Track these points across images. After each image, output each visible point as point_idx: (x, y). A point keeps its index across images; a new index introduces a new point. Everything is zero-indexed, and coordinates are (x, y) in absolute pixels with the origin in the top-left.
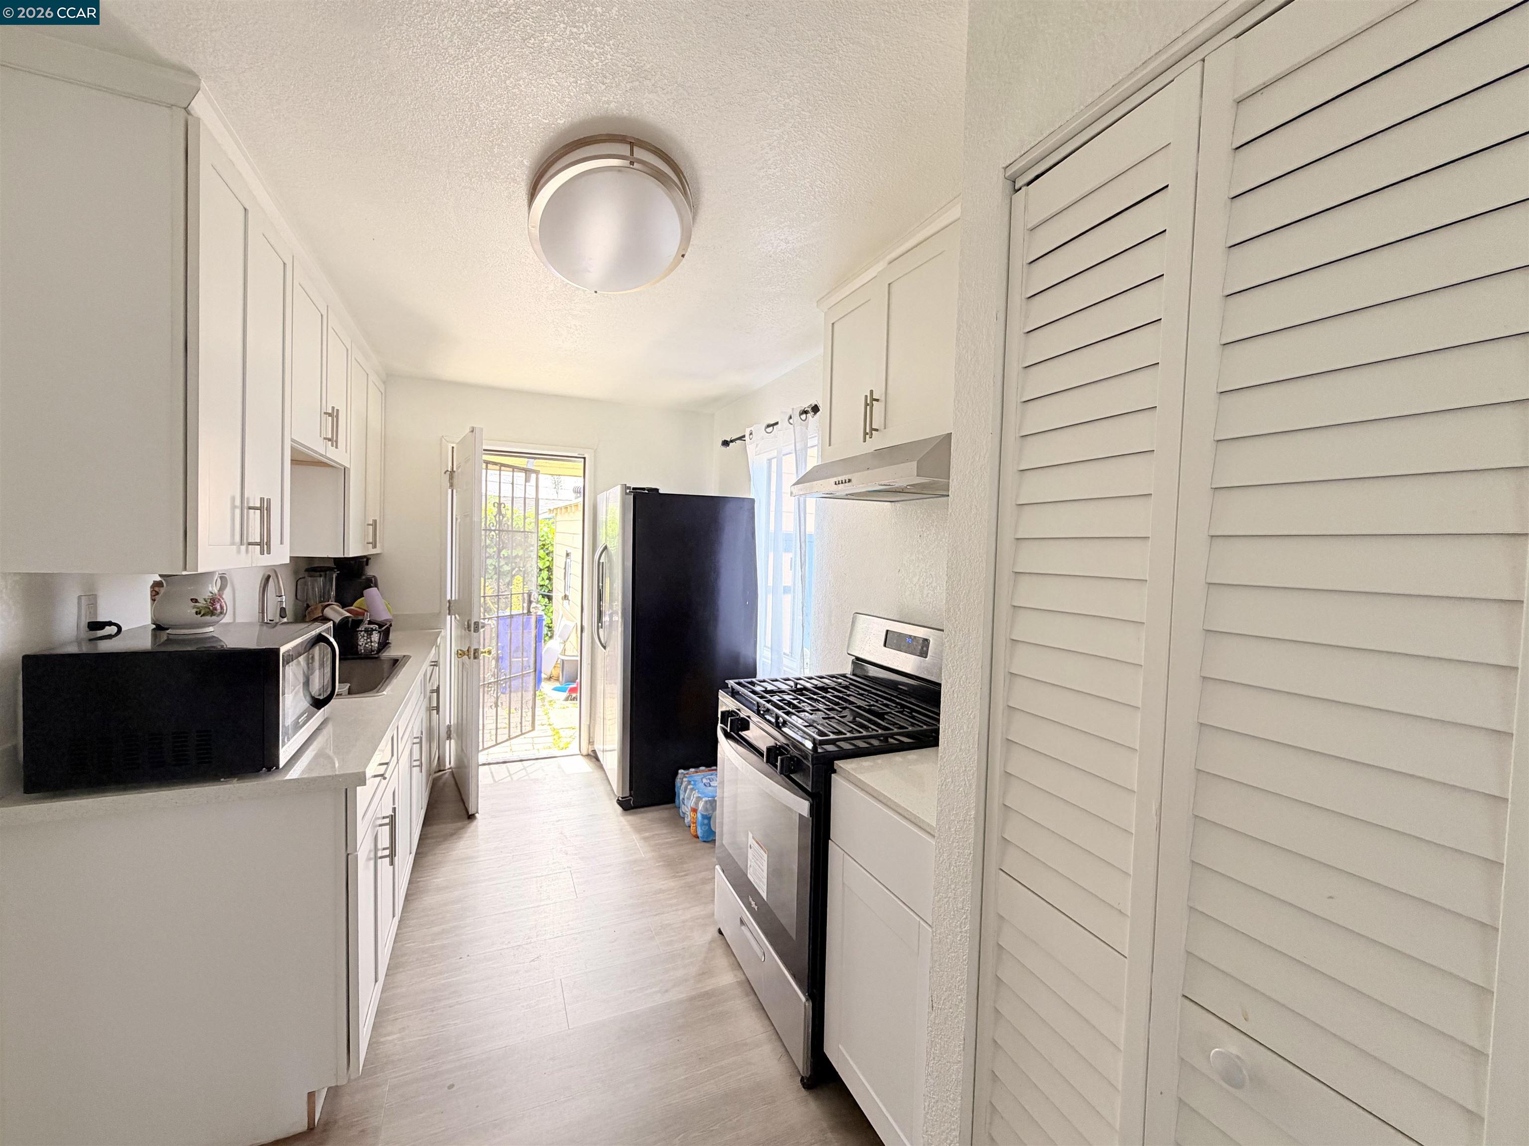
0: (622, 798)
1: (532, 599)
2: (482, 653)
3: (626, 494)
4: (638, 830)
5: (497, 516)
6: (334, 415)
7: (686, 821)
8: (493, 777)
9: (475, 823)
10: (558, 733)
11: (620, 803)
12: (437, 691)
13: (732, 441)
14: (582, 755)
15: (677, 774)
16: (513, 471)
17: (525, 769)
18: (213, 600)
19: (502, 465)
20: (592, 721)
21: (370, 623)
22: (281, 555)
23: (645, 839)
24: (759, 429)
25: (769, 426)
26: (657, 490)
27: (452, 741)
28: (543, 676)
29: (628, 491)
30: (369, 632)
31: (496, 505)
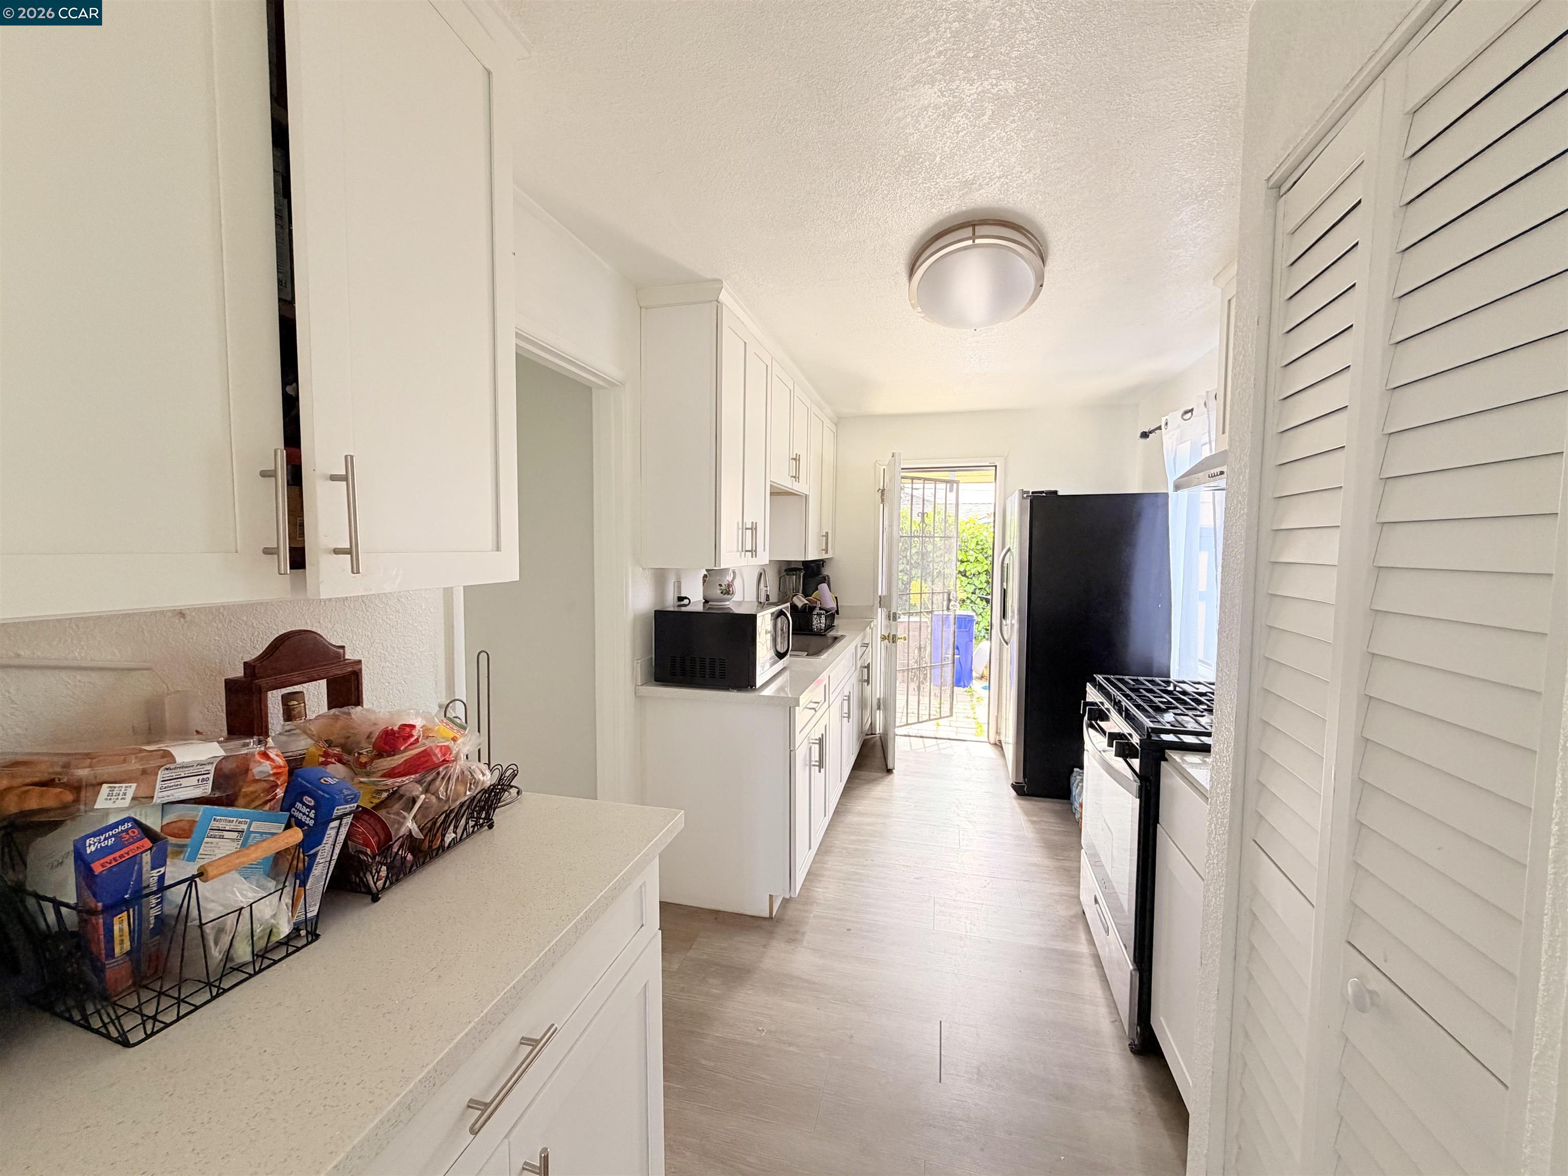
0: (1016, 783)
1: (951, 598)
2: (899, 639)
3: (1023, 498)
4: (1027, 813)
5: (921, 525)
6: (797, 459)
7: (1076, 817)
8: (911, 746)
9: (891, 776)
11: (1014, 787)
12: (868, 667)
13: (1150, 432)
14: (990, 743)
15: (1072, 771)
16: (935, 484)
17: (938, 745)
18: (729, 586)
19: (925, 479)
20: (1000, 713)
21: (821, 609)
22: (764, 558)
23: (1033, 822)
24: (1175, 418)
25: (1186, 412)
26: (1055, 492)
27: (881, 711)
28: (974, 674)
29: (1025, 496)
30: (819, 615)
31: (920, 514)
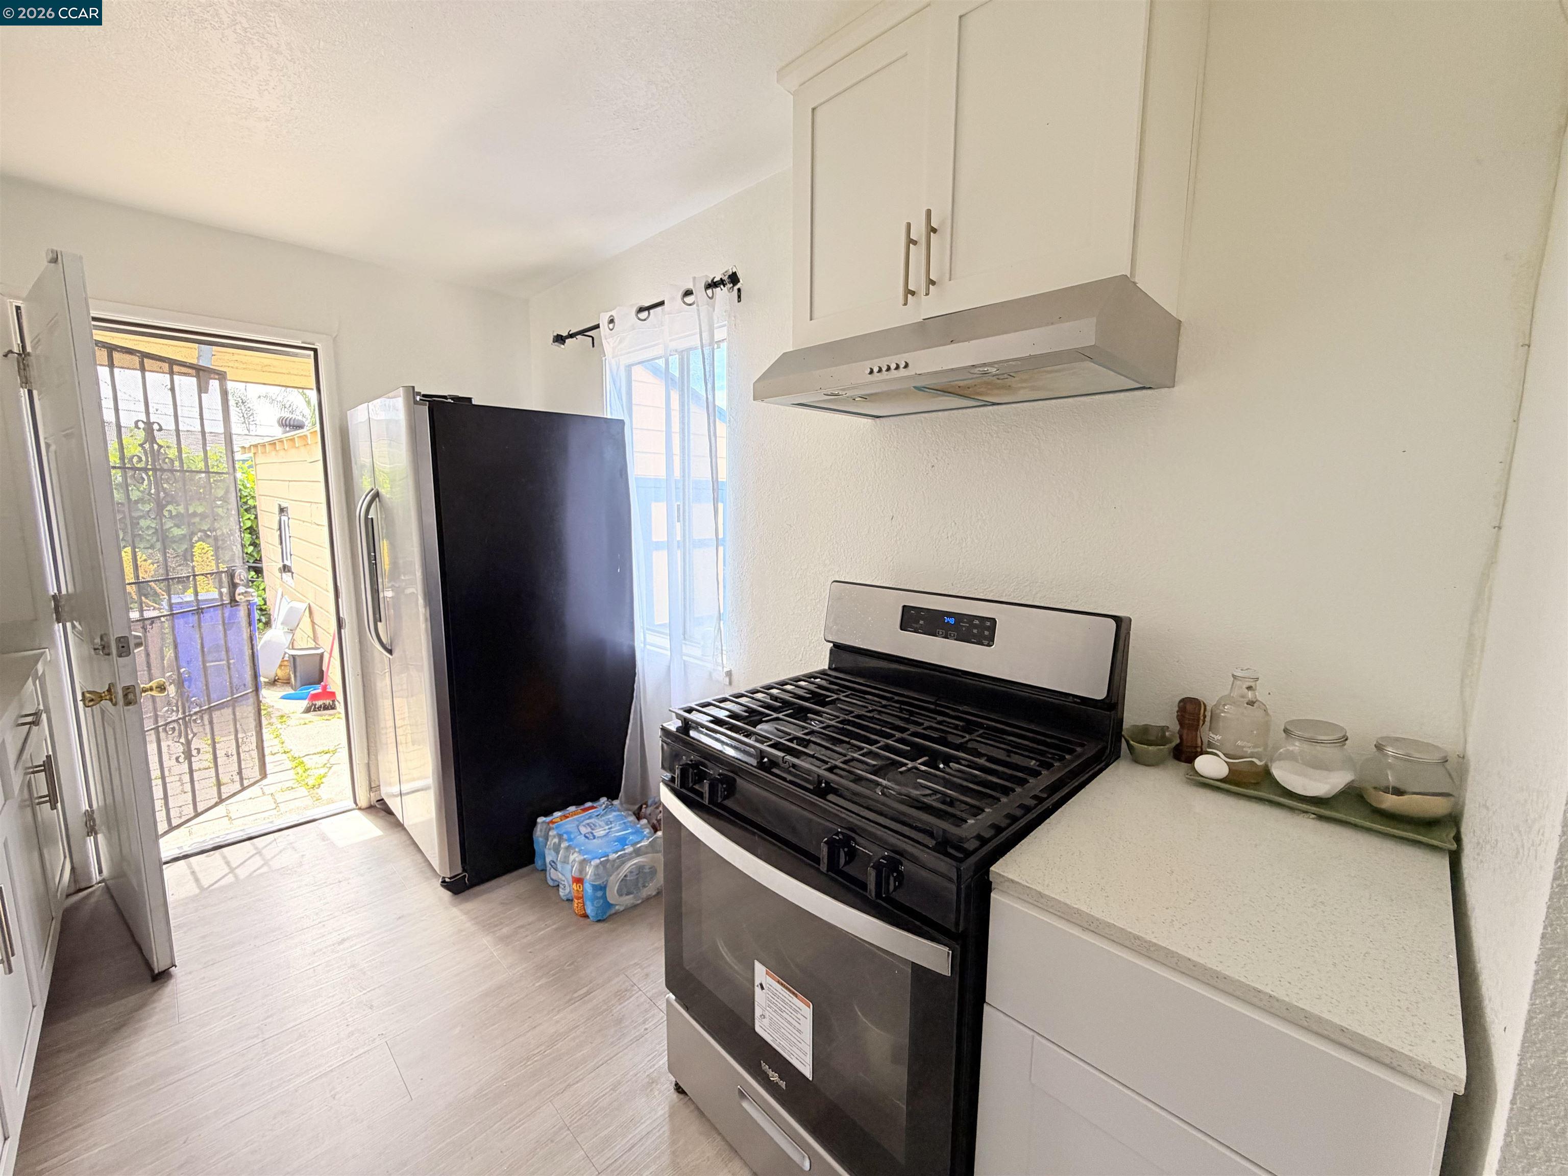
0: (450, 878)
1: (237, 581)
2: (145, 691)
4: (487, 926)
5: (147, 446)
7: (561, 893)
8: (197, 880)
9: (170, 988)
10: (302, 763)
11: (445, 884)
12: (45, 767)
13: (571, 336)
14: (360, 809)
15: (534, 823)
16: (172, 373)
17: (259, 853)
19: (145, 355)
23: (505, 940)
24: (626, 315)
25: (641, 310)
26: (470, 399)
27: (100, 836)
28: (262, 679)
29: (418, 398)
31: (141, 425)
